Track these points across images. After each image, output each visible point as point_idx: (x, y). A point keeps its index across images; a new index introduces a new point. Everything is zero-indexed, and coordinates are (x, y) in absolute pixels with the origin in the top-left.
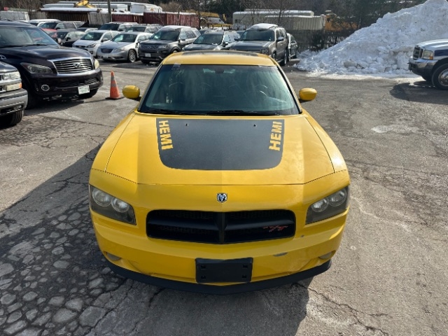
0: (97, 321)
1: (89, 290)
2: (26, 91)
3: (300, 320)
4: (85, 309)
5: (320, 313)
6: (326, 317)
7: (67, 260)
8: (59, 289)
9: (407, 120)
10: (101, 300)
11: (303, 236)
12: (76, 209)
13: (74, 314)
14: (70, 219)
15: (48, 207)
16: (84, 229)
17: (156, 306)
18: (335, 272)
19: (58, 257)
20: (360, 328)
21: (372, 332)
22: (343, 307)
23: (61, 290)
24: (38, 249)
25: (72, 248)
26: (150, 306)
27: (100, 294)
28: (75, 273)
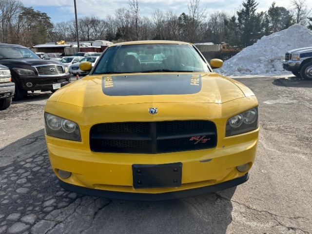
0: (46, 231)
1: (42, 208)
2: (14, 83)
3: (227, 225)
4: (38, 222)
5: (244, 218)
6: (250, 221)
7: (27, 187)
8: (17, 208)
9: (288, 97)
10: (52, 215)
11: (224, 147)
12: (41, 154)
13: (28, 226)
14: (35, 160)
15: (19, 154)
16: (45, 166)
17: (100, 218)
18: (252, 188)
19: (21, 185)
20: (282, 229)
21: (293, 231)
22: (263, 213)
23: (19, 209)
24: (5, 181)
25: (33, 179)
26: (94, 218)
27: (52, 211)
28: (33, 196)
